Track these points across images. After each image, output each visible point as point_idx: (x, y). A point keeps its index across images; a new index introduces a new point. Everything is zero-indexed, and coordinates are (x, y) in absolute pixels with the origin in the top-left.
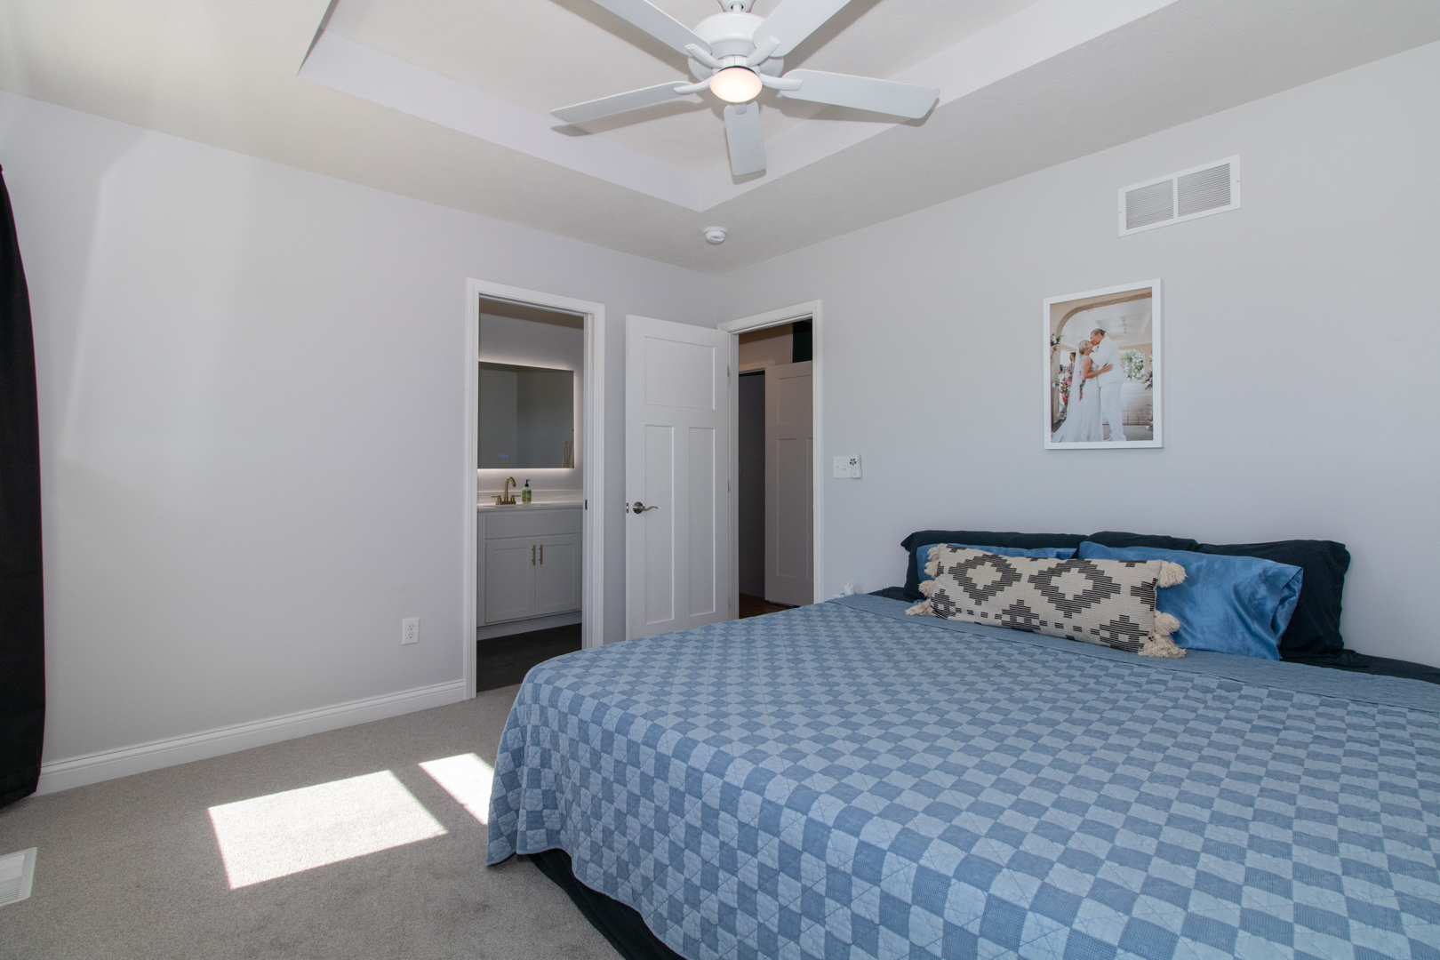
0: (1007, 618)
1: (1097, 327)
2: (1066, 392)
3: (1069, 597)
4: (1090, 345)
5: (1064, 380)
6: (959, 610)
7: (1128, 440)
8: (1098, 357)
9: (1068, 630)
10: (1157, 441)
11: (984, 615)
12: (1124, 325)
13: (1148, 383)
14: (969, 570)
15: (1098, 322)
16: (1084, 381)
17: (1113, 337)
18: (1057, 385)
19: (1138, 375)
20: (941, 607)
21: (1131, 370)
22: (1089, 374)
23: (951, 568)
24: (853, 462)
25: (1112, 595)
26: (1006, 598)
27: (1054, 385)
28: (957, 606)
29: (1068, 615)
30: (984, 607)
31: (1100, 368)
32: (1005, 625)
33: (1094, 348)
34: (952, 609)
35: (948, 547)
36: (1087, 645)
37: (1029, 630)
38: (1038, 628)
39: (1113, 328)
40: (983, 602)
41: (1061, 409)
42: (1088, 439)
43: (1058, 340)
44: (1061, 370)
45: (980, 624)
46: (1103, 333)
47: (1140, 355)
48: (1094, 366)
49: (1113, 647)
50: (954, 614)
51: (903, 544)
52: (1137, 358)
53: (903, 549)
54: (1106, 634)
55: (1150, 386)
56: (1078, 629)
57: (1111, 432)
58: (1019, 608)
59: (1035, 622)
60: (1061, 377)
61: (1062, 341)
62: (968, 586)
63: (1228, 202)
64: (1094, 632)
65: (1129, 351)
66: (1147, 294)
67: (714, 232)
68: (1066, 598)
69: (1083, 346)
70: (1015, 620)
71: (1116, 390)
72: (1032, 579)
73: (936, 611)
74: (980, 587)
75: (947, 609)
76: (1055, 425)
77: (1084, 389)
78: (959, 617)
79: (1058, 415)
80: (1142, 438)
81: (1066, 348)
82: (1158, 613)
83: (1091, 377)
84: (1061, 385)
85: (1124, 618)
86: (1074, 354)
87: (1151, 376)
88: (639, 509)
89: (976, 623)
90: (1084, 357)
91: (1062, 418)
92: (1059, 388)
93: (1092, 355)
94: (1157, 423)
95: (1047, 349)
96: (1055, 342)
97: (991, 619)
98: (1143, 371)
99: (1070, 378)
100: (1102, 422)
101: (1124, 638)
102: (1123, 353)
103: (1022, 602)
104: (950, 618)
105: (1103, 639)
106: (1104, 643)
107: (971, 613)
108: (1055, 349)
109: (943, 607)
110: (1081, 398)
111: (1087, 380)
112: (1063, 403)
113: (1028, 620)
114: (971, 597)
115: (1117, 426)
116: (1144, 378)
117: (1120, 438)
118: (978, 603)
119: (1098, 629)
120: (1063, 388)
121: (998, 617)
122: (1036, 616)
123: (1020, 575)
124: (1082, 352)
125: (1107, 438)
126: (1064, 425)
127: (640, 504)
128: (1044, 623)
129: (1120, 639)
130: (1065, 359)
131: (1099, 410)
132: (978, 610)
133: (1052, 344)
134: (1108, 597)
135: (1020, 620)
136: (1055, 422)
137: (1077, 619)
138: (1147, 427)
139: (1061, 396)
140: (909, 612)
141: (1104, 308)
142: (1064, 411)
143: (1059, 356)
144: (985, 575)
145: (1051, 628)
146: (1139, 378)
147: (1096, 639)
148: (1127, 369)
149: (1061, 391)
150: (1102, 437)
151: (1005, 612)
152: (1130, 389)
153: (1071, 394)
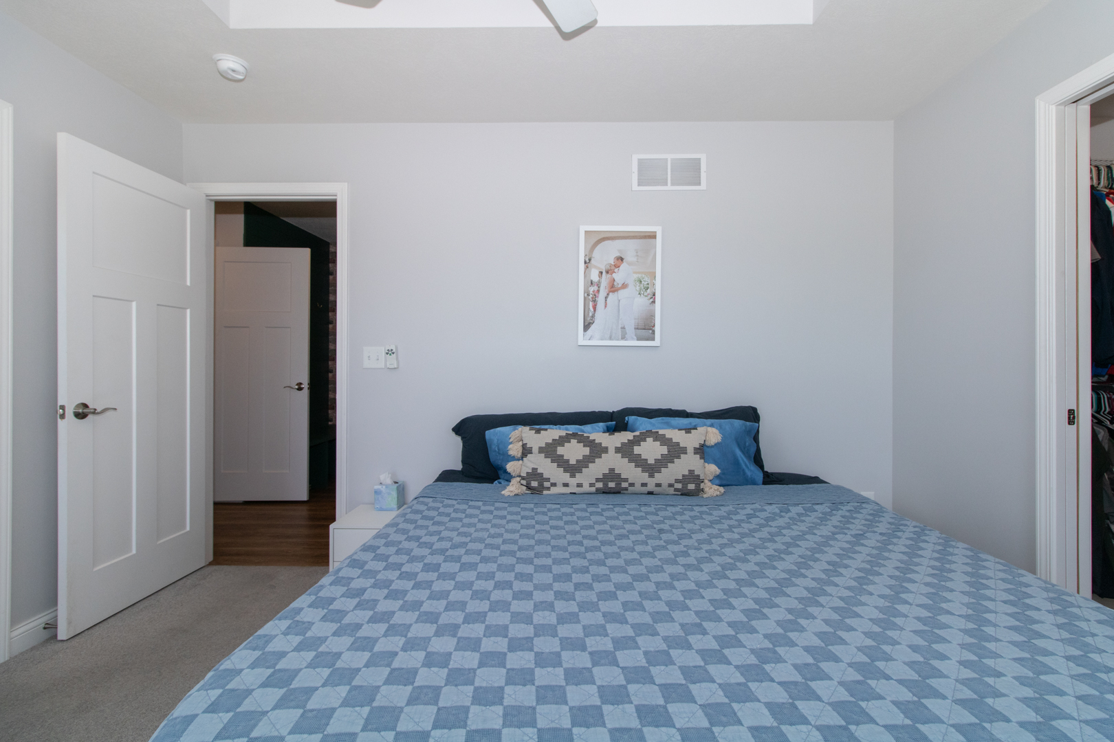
0: (600, 485)
1: (618, 254)
2: (594, 301)
3: (651, 461)
4: (613, 267)
5: (594, 292)
6: (554, 485)
7: (638, 340)
8: (619, 277)
9: (651, 487)
10: (657, 342)
11: (580, 485)
12: (637, 256)
13: (652, 300)
14: (559, 448)
15: (619, 251)
16: (608, 294)
17: (630, 264)
18: (588, 295)
19: (646, 294)
20: (534, 484)
21: (641, 289)
22: (612, 289)
23: (540, 448)
24: (390, 352)
25: (682, 455)
26: (599, 468)
27: (586, 295)
28: (551, 481)
29: (651, 476)
30: (579, 478)
31: (620, 286)
32: (599, 491)
33: (616, 270)
34: (547, 484)
35: (530, 430)
36: (662, 496)
37: (617, 492)
38: (626, 489)
39: (630, 257)
40: (577, 475)
41: (591, 315)
42: (611, 338)
43: (590, 260)
44: (592, 284)
45: (575, 493)
46: (622, 259)
47: (647, 280)
48: (615, 284)
49: (682, 495)
50: (548, 489)
51: (454, 430)
52: (645, 281)
53: (453, 434)
54: (679, 486)
55: (654, 302)
56: (658, 485)
57: (626, 334)
58: (612, 475)
59: (624, 485)
60: (592, 289)
61: (592, 261)
62: (562, 462)
63: (699, 184)
64: (671, 485)
65: (640, 276)
66: (652, 236)
67: (230, 63)
68: (649, 463)
69: (608, 267)
70: (607, 485)
71: (631, 303)
72: (618, 450)
73: (529, 487)
74: (573, 462)
75: (541, 485)
76: (587, 327)
77: (608, 300)
78: (554, 490)
79: (589, 319)
80: (647, 340)
81: (596, 267)
82: (706, 464)
83: (613, 292)
84: (591, 296)
85: (691, 472)
86: (601, 273)
87: (654, 295)
88: (82, 413)
89: (571, 493)
90: (609, 276)
91: (592, 321)
92: (590, 297)
93: (614, 275)
94: (657, 329)
95: (582, 266)
96: (588, 261)
97: (586, 488)
98: (648, 291)
99: (598, 291)
100: (620, 326)
101: (691, 487)
102: (636, 276)
103: (612, 470)
104: (545, 492)
105: (676, 490)
106: (676, 493)
107: (566, 485)
108: (587, 267)
109: (536, 485)
110: (606, 307)
111: (611, 294)
112: (592, 310)
113: (618, 484)
114: (565, 471)
115: (630, 330)
116: (649, 296)
117: (633, 339)
118: (573, 476)
119: (674, 482)
120: (592, 298)
121: (592, 485)
122: (626, 480)
123: (607, 448)
124: (607, 272)
125: (623, 338)
126: (593, 327)
127: (85, 406)
128: (632, 485)
129: (689, 488)
130: (594, 276)
131: (619, 317)
132: (573, 482)
133: (585, 262)
134: (679, 457)
135: (612, 485)
136: (586, 324)
137: (658, 477)
138: (651, 331)
139: (591, 304)
140: (506, 492)
141: (623, 241)
142: (593, 316)
143: (590, 272)
144: (574, 451)
145: (638, 488)
146: (646, 296)
147: (671, 491)
148: (638, 288)
149: (592, 300)
150: (620, 337)
151: (598, 480)
152: (641, 302)
153: (598, 303)
